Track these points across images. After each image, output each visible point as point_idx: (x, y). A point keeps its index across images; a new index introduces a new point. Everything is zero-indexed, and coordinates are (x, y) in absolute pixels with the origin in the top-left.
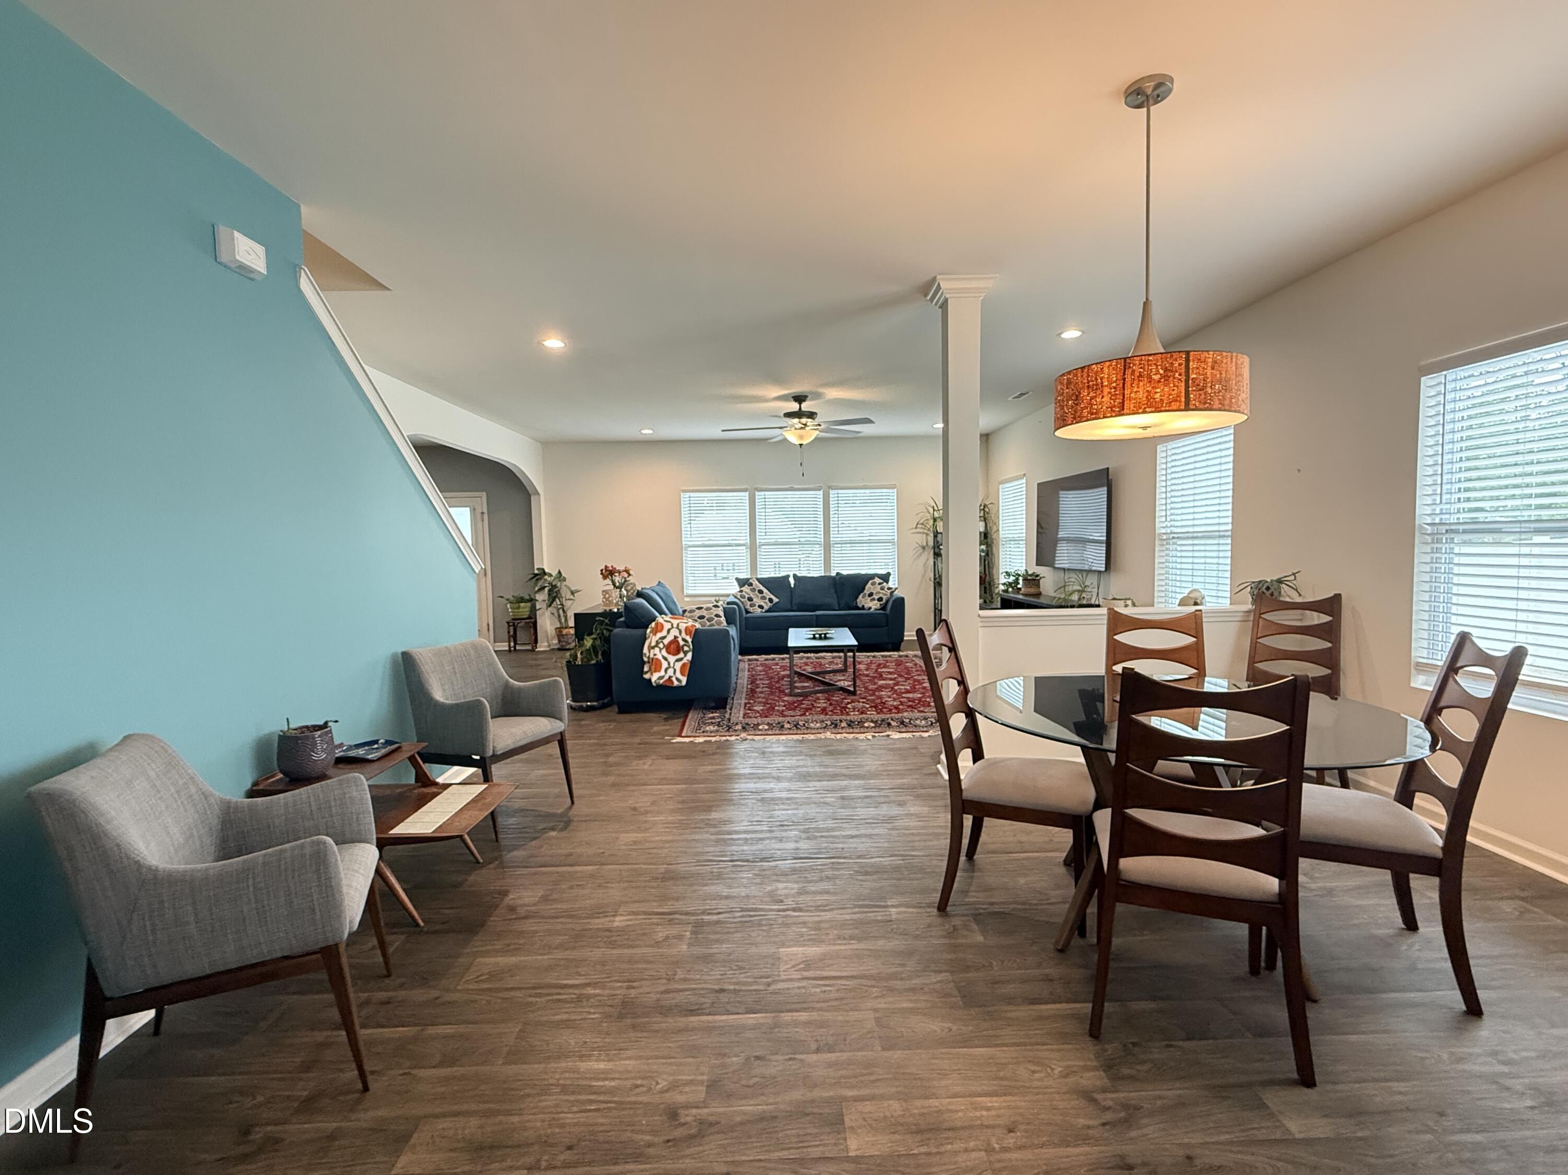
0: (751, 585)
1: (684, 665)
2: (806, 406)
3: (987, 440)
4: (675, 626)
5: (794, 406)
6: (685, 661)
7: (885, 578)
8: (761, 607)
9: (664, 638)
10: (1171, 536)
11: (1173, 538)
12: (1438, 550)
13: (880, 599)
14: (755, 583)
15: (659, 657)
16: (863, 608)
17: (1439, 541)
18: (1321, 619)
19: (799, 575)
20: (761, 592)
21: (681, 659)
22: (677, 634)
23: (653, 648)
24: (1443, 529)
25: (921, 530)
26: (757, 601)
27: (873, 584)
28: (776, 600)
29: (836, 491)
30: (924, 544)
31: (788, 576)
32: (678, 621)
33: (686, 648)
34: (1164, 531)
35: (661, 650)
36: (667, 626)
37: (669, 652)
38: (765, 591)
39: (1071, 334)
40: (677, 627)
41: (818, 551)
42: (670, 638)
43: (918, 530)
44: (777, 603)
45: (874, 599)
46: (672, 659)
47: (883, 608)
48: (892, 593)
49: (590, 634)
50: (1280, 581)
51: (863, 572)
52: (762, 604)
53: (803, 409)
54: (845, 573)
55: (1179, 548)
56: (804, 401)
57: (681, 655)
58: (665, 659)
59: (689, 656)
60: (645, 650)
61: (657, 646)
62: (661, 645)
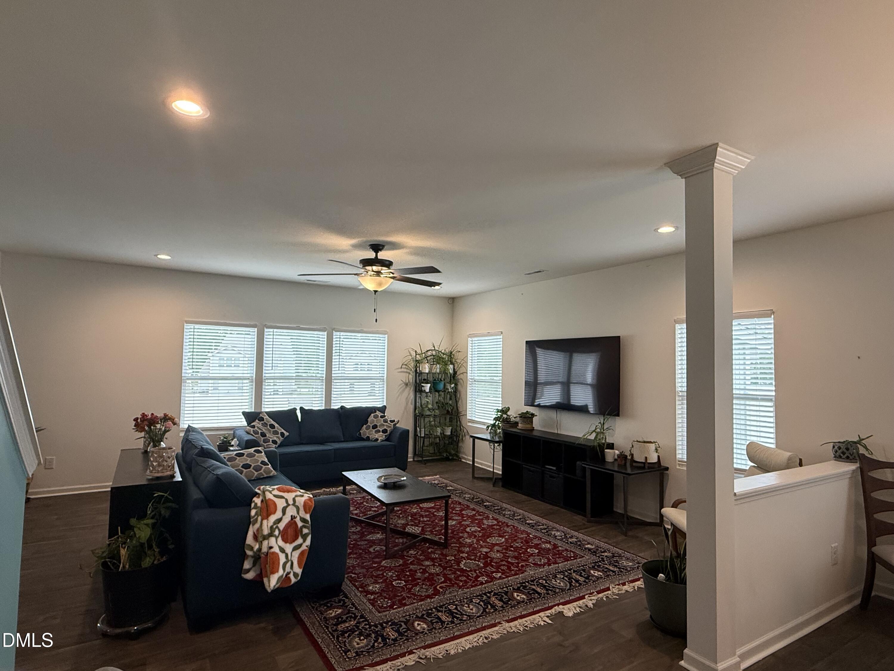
0: (262, 419)
1: (302, 553)
2: (383, 255)
3: (453, 302)
4: (291, 502)
5: (371, 255)
6: (304, 547)
7: (383, 409)
8: (274, 442)
9: (279, 520)
13: (385, 431)
14: (266, 417)
15: (276, 550)
16: (368, 439)
19: (306, 408)
20: (272, 426)
21: (300, 546)
22: (294, 513)
23: (266, 538)
25: (405, 370)
26: (271, 436)
27: (376, 417)
28: (286, 434)
29: (338, 333)
30: (407, 382)
31: (295, 409)
32: (293, 495)
33: (305, 531)
35: (277, 538)
36: (280, 504)
37: (285, 541)
38: (276, 425)
40: (294, 504)
41: (321, 387)
42: (286, 520)
43: (402, 370)
44: (288, 436)
45: (379, 431)
46: (289, 548)
47: (388, 439)
48: (395, 425)
49: (142, 516)
51: (364, 405)
52: (275, 439)
53: (379, 258)
54: (348, 406)
56: (381, 250)
57: (300, 541)
58: (282, 550)
59: (308, 541)
60: (250, 540)
61: (271, 535)
62: (277, 533)
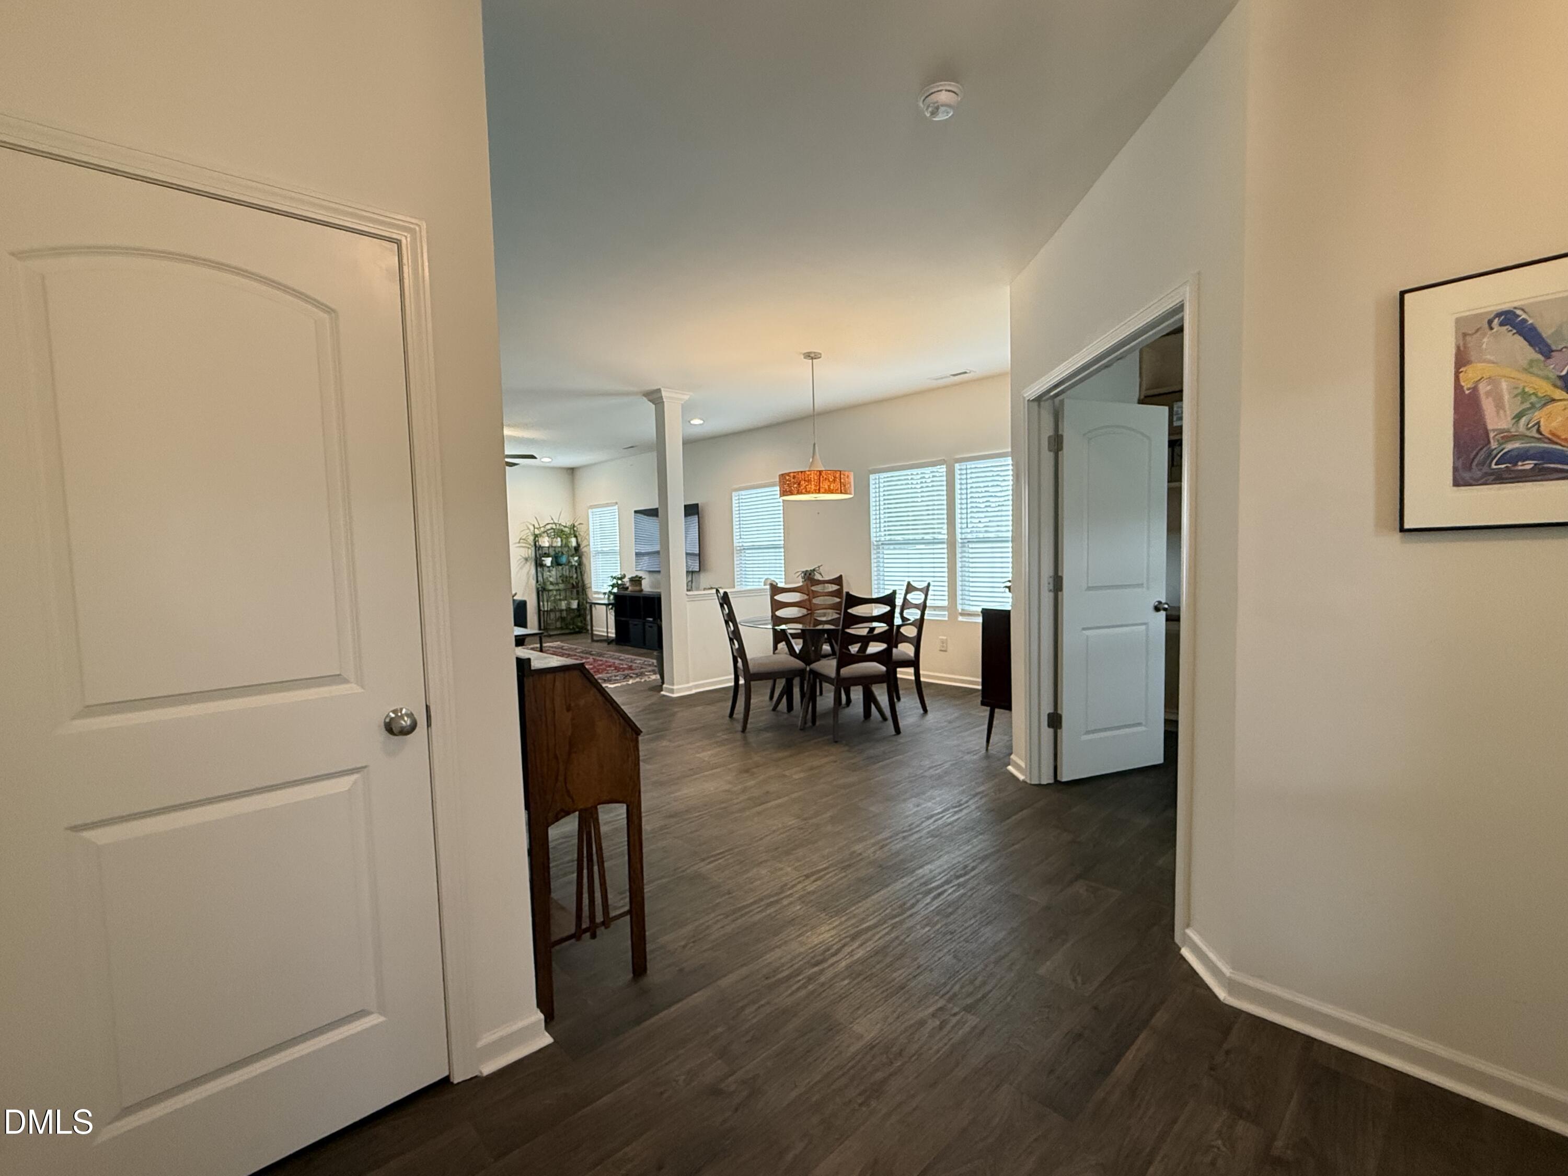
3: (571, 472)
10: (742, 548)
11: (744, 549)
12: (879, 553)
17: (879, 548)
18: (835, 587)
24: (880, 543)
25: (524, 545)
30: (527, 556)
34: (738, 545)
39: (696, 422)
50: (814, 570)
55: (747, 555)
